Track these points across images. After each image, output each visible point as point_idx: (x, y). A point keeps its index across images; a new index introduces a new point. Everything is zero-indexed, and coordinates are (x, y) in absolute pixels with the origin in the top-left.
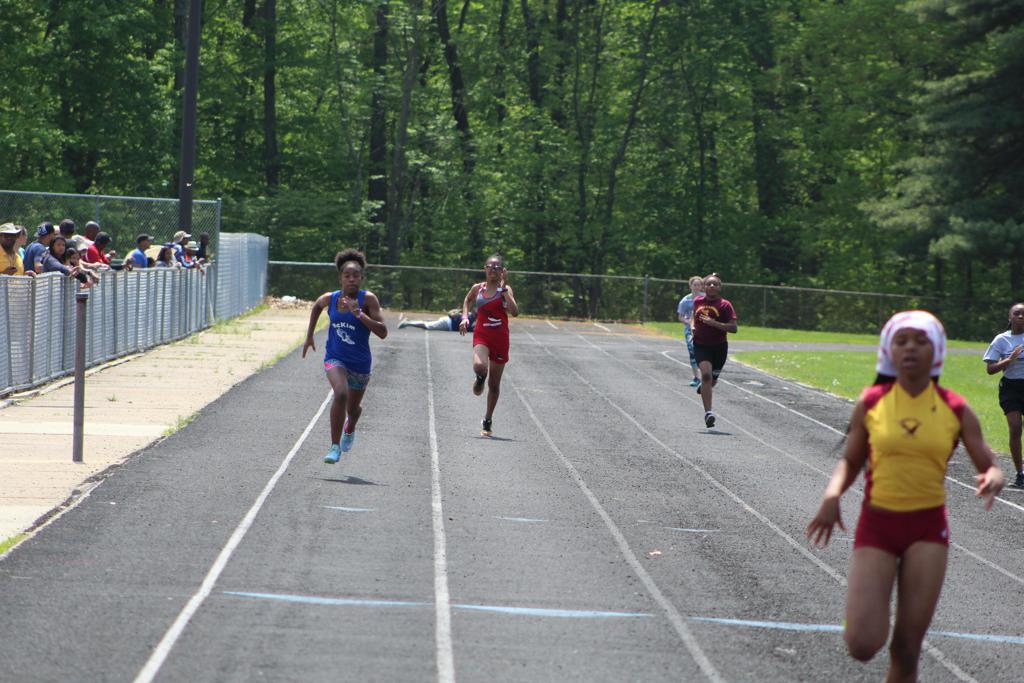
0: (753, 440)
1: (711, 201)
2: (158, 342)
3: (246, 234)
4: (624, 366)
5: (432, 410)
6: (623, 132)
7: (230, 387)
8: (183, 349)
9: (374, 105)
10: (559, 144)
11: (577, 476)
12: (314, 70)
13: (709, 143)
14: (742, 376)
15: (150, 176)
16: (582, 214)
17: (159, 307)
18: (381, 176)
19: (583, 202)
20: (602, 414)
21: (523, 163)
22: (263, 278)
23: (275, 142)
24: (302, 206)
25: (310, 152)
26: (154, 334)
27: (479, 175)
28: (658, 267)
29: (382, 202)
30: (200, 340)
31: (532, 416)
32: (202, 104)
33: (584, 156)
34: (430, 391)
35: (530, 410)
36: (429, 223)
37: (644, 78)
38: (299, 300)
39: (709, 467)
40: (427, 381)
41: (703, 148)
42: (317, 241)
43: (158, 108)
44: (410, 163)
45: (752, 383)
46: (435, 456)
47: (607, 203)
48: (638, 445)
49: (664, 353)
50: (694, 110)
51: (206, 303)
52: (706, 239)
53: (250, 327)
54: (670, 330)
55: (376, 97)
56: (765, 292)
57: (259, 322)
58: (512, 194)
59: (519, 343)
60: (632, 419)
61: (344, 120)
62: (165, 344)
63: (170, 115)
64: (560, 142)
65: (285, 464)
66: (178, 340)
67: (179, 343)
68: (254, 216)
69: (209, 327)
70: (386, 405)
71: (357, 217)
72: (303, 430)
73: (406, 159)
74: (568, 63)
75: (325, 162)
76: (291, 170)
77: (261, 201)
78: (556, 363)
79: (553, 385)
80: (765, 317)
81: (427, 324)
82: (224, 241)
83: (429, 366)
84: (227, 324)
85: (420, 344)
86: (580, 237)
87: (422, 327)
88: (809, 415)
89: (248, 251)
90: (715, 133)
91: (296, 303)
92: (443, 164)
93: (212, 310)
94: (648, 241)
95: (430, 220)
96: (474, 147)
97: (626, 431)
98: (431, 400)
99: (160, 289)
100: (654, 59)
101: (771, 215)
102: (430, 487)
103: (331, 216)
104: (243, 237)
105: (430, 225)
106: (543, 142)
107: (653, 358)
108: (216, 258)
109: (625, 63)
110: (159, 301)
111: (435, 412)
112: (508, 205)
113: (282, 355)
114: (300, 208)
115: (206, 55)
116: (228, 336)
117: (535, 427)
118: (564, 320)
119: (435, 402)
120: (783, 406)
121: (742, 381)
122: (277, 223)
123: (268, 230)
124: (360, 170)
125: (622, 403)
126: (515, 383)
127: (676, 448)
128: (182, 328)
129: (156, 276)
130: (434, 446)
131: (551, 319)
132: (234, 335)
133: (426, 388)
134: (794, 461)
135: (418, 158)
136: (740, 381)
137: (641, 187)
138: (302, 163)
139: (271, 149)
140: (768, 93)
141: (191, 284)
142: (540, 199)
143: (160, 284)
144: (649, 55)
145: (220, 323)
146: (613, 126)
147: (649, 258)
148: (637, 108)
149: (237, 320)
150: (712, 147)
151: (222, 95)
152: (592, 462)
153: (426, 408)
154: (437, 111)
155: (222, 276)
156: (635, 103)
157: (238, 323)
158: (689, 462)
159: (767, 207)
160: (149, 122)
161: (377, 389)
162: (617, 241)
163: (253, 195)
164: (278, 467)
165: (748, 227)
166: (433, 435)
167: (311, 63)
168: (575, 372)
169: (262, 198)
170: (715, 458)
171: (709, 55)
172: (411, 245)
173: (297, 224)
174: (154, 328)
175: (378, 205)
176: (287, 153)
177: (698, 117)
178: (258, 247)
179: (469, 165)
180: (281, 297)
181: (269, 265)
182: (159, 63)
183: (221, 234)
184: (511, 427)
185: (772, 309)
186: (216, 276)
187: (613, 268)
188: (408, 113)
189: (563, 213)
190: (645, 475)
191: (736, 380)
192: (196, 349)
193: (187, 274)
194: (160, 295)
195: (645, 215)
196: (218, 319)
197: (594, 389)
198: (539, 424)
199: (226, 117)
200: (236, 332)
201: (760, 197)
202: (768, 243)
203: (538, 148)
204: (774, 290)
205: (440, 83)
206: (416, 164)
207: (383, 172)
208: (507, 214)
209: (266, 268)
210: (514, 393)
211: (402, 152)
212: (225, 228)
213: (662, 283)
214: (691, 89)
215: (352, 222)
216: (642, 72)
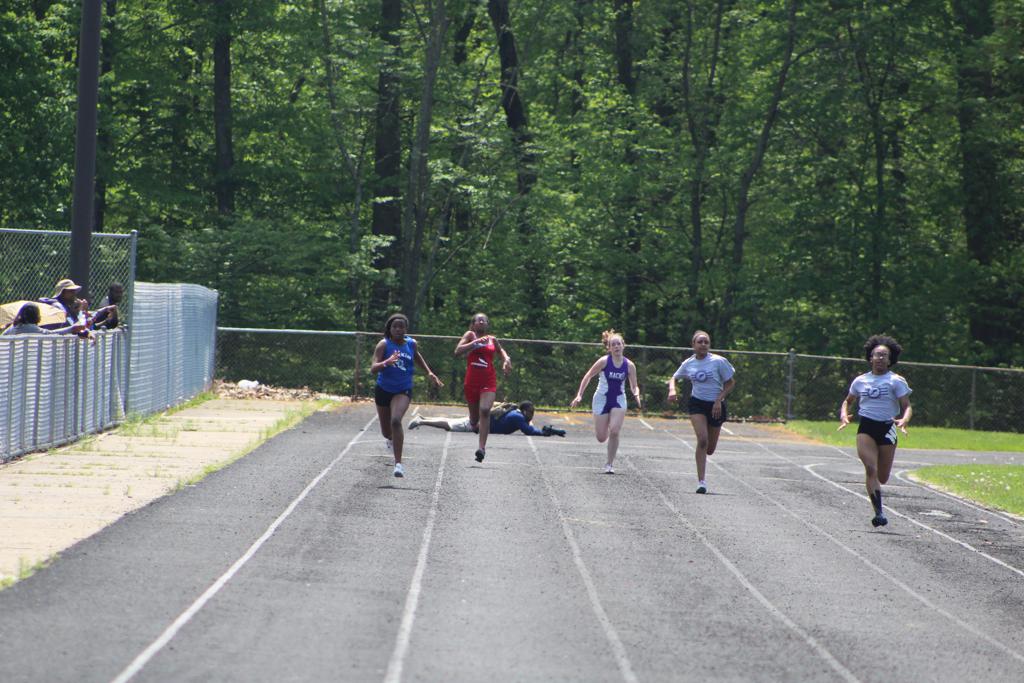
0: (912, 598)
1: (894, 238)
2: (29, 448)
3: (179, 285)
4: (741, 487)
5: (424, 551)
6: (760, 132)
7: (121, 515)
8: (65, 459)
9: (381, 91)
10: (661, 151)
11: (619, 650)
12: (288, 38)
13: (890, 149)
14: (920, 503)
15: (36, 197)
16: (697, 258)
17: (31, 394)
18: (390, 198)
19: (697, 240)
20: (687, 559)
21: (607, 177)
22: (208, 354)
23: (230, 145)
24: (269, 244)
25: (283, 161)
26: (22, 435)
27: (541, 196)
28: (813, 336)
29: (392, 238)
30: (95, 447)
31: (578, 561)
32: (120, 88)
33: (700, 168)
34: (431, 523)
35: (577, 551)
36: (463, 270)
37: (791, 52)
38: (263, 386)
39: (831, 640)
40: (429, 507)
41: (881, 157)
42: (295, 296)
43: (52, 94)
44: (436, 178)
45: (935, 513)
46: (408, 621)
47: (734, 240)
48: (730, 604)
49: (807, 467)
50: (868, 100)
51: (112, 390)
52: (886, 295)
53: (180, 425)
54: (825, 433)
55: (384, 78)
56: (974, 376)
57: (195, 418)
58: (589, 225)
59: (586, 451)
60: (731, 566)
61: (334, 112)
62: (40, 451)
63: (68, 104)
64: (662, 147)
65: (170, 632)
66: (60, 446)
67: (63, 449)
68: (198, 258)
69: (115, 426)
70: (356, 544)
71: (355, 259)
72: (215, 580)
73: (429, 173)
74: (677, 27)
75: (304, 176)
76: (255, 190)
77: (206, 235)
78: (638, 481)
79: (623, 513)
80: (976, 414)
81: (452, 423)
82: (140, 294)
83: (438, 484)
84: (145, 422)
85: (435, 452)
86: (693, 291)
87: (444, 427)
88: (1010, 563)
89: (184, 312)
90: (900, 134)
91: (258, 391)
92: (484, 180)
93: (120, 401)
94: (797, 298)
95: (465, 265)
96: (532, 155)
97: (718, 584)
98: (427, 536)
99: (32, 368)
100: (807, 20)
101: (985, 260)
102: (385, 667)
103: (316, 258)
104: (177, 289)
105: (465, 274)
106: (637, 147)
107: (790, 474)
108: (128, 320)
109: (766, 27)
110: (31, 386)
111: (429, 555)
112: (583, 244)
113: (216, 467)
114: (267, 247)
115: (123, 14)
116: (144, 439)
117: (578, 576)
118: (666, 417)
119: (433, 538)
120: (973, 549)
121: (919, 509)
122: (231, 268)
123: (218, 279)
124: (358, 191)
125: (721, 542)
126: (565, 511)
127: (787, 612)
128: (70, 426)
129: (26, 348)
130: (412, 604)
131: (645, 416)
132: (152, 438)
133: (424, 519)
134: (967, 631)
135: (446, 170)
136: (914, 510)
137: (785, 216)
138: (271, 176)
139: (224, 156)
140: (981, 74)
141: (85, 359)
142: (632, 233)
143: (33, 359)
144: (798, 14)
145: (134, 420)
146: (743, 123)
147: (798, 324)
148: (780, 97)
149: (163, 415)
150: (897, 154)
151: (149, 74)
152: (650, 632)
153: (416, 549)
154: (478, 99)
155: (139, 348)
156: (777, 89)
157: (163, 420)
158: (800, 632)
159: (980, 247)
160: (36, 116)
161: (348, 519)
162: (749, 297)
163: (195, 226)
164: (156, 637)
165: (951, 276)
166: (415, 589)
167: (286, 27)
168: (662, 496)
169: (209, 230)
170: (845, 627)
171: (890, 14)
172: (439, 303)
173: (262, 270)
174: (22, 427)
175: (385, 241)
176: (249, 161)
177: (874, 108)
178: (200, 305)
179: (525, 182)
180: (236, 381)
181: (218, 333)
182: (54, 25)
183: (137, 284)
184: (541, 576)
185: (985, 401)
186: (128, 348)
187: (744, 338)
188: (432, 104)
189: (668, 255)
190: (727, 651)
191: (909, 508)
192: (87, 458)
193: (77, 346)
194: (32, 377)
195: (794, 258)
196: (130, 414)
197: (684, 520)
198: (585, 573)
199: (157, 107)
200: (155, 433)
201: (967, 230)
202: (980, 301)
203: (631, 157)
204: (988, 372)
205: (485, 57)
206: (443, 180)
207: (394, 192)
208: (581, 257)
209: (213, 338)
210: (559, 527)
211: (424, 161)
212: (145, 275)
213: (818, 360)
214: (862, 65)
215: (348, 268)
216: (789, 41)
